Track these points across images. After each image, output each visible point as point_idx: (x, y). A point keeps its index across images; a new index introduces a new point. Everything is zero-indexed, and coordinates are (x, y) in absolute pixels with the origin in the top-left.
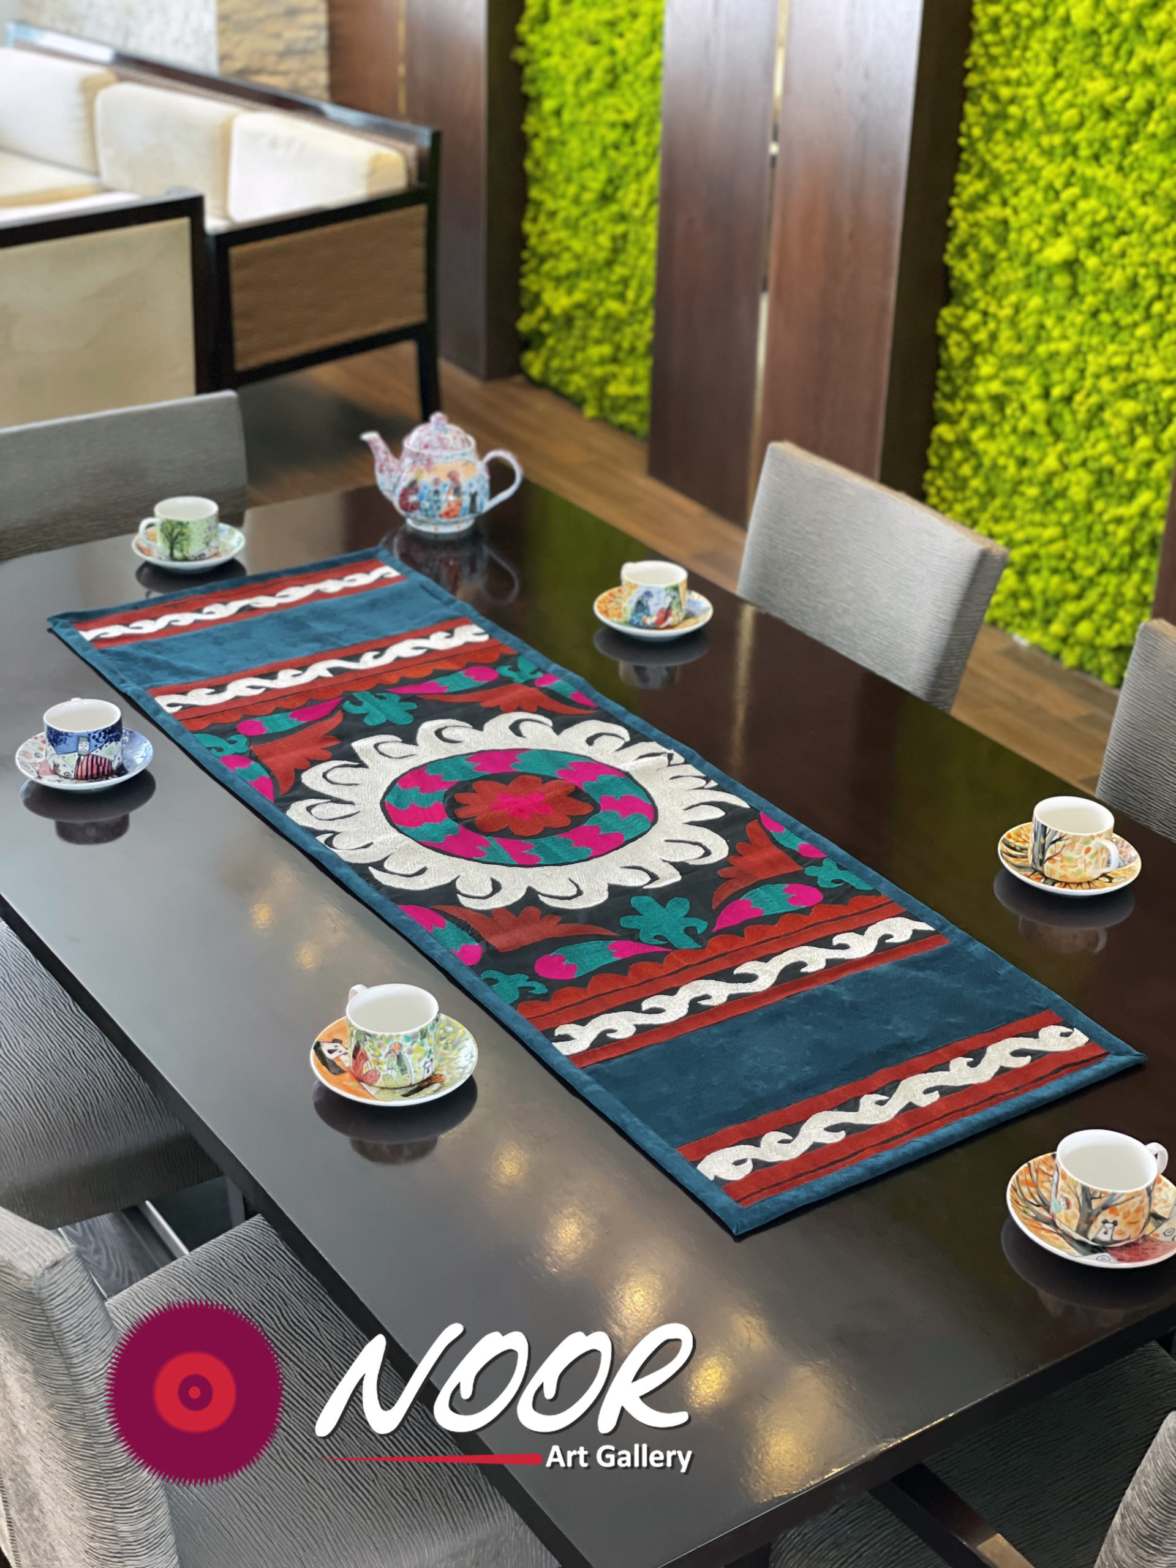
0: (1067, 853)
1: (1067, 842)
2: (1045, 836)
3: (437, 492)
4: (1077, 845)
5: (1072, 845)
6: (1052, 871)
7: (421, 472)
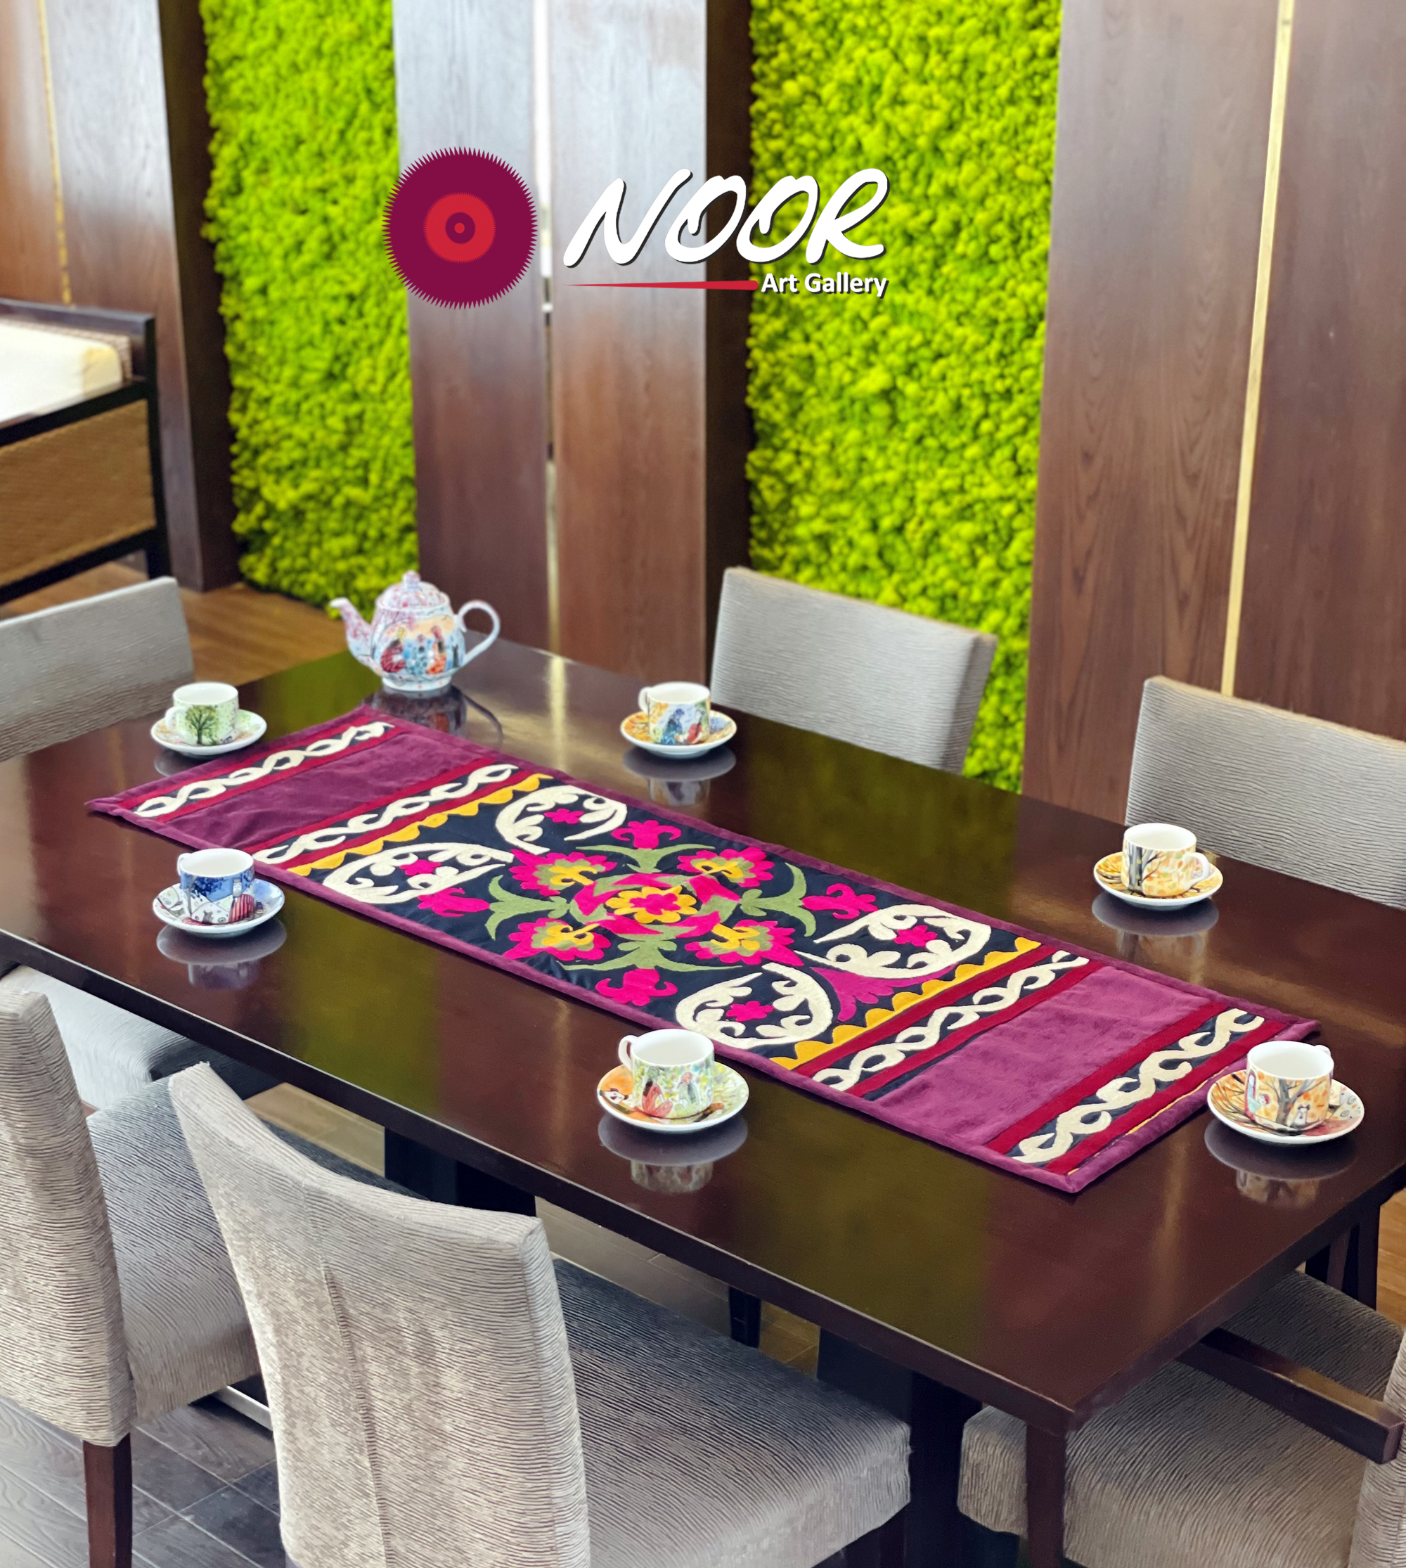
0: (1163, 869)
1: (1163, 859)
2: (1141, 856)
3: (422, 649)
4: (1172, 860)
5: (1167, 861)
6: (1150, 888)
7: (404, 631)
